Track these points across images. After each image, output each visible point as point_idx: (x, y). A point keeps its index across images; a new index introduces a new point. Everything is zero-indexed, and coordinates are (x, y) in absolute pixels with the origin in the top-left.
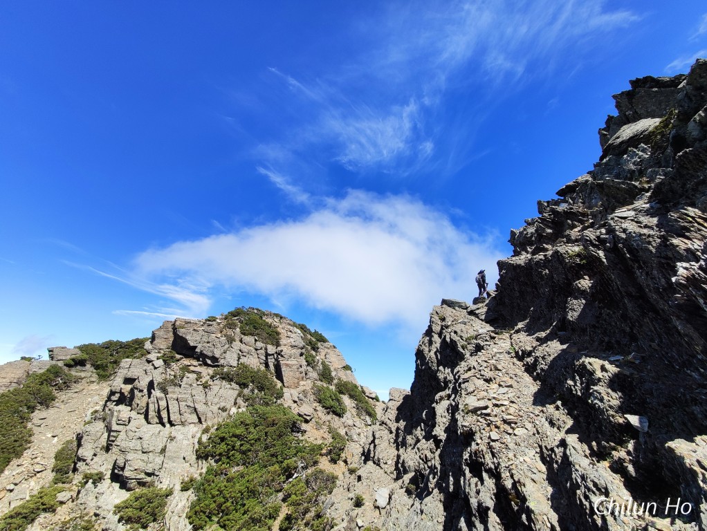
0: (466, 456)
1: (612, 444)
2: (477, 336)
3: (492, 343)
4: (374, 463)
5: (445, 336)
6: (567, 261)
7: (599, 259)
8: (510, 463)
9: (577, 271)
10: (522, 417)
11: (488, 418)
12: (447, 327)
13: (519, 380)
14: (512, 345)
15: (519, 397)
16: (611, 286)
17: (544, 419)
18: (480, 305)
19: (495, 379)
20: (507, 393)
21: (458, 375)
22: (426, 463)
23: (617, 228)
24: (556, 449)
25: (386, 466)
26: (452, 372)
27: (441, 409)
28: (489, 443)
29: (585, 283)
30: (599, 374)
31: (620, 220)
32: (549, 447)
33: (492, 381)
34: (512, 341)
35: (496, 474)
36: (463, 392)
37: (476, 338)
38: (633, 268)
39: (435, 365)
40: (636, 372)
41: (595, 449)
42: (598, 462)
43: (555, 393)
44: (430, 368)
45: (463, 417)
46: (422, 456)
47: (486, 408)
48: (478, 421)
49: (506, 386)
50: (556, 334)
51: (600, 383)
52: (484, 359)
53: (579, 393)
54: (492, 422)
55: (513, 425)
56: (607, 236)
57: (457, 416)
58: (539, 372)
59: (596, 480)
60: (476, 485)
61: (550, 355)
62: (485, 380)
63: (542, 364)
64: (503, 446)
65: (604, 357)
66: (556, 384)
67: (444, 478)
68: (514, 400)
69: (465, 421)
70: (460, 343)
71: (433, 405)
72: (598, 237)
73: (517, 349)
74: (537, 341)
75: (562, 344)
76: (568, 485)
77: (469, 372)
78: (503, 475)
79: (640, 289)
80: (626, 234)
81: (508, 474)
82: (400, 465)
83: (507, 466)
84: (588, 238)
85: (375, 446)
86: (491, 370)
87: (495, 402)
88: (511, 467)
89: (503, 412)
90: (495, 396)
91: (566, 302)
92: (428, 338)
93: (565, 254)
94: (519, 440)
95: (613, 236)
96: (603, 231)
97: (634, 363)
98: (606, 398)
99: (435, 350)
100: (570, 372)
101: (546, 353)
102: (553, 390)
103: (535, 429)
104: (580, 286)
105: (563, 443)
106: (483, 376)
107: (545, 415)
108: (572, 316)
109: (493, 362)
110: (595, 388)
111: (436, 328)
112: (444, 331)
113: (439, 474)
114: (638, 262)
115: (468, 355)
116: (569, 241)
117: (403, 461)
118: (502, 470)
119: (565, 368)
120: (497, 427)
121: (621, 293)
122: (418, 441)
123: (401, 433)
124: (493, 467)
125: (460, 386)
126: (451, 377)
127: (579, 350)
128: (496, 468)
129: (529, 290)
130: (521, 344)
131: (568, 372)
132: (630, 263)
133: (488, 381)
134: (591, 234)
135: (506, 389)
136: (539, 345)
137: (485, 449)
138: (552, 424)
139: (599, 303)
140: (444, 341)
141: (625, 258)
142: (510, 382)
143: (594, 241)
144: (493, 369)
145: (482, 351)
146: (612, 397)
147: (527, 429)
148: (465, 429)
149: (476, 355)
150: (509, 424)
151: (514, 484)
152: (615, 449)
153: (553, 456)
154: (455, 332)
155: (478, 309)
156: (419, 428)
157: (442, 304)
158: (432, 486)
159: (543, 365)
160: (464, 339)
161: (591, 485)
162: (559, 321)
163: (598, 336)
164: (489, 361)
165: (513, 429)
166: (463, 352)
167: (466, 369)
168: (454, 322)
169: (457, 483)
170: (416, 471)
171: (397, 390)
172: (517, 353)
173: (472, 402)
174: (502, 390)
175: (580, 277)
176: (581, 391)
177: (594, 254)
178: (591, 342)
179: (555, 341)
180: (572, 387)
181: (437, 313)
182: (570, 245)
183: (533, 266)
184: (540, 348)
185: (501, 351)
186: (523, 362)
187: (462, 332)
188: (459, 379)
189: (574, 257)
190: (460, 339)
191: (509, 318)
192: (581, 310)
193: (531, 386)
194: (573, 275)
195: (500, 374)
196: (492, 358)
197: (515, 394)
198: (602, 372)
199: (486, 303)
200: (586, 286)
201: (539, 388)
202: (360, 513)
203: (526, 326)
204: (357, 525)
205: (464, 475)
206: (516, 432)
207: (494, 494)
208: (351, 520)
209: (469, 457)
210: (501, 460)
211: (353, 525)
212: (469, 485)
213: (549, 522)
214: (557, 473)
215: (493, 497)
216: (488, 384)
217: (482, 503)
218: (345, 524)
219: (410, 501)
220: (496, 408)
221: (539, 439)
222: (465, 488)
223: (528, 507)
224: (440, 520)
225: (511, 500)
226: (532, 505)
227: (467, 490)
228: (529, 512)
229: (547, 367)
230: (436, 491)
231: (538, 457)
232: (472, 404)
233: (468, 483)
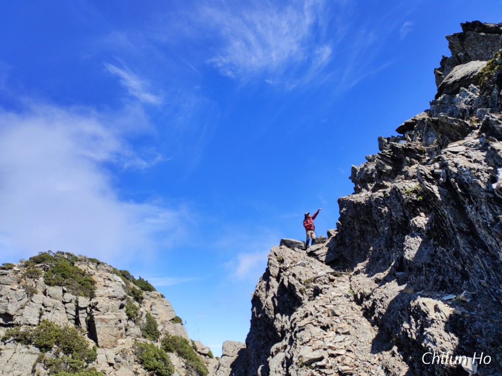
2: (315, 279)
3: (331, 286)
5: (283, 280)
6: (404, 197)
7: (433, 194)
9: (413, 208)
10: (358, 366)
11: (322, 370)
12: (285, 269)
13: (357, 326)
14: (351, 288)
15: (355, 345)
16: (445, 223)
17: (380, 367)
18: (321, 245)
19: (332, 325)
20: (344, 341)
21: (294, 322)
23: (449, 162)
26: (289, 319)
27: (276, 363)
29: (421, 220)
30: (432, 315)
31: (452, 154)
33: (329, 328)
34: (352, 283)
36: (298, 342)
37: (315, 281)
38: (464, 203)
39: (272, 312)
40: (467, 312)
43: (391, 338)
44: (266, 316)
45: (297, 370)
47: (321, 359)
49: (343, 334)
50: (395, 275)
51: (434, 325)
52: (322, 303)
53: (414, 337)
56: (441, 171)
57: (291, 370)
58: (377, 316)
61: (387, 297)
62: (322, 327)
63: (380, 307)
65: (437, 297)
66: (392, 328)
68: (350, 348)
70: (299, 287)
71: (268, 359)
72: (432, 171)
73: (356, 292)
74: (376, 282)
75: (400, 284)
77: (306, 319)
79: (471, 225)
80: (458, 169)
84: (423, 172)
86: (329, 316)
87: (330, 351)
89: (338, 362)
90: (331, 345)
91: (404, 241)
92: (265, 282)
93: (402, 190)
95: (446, 171)
96: (437, 165)
97: (465, 302)
98: (438, 340)
99: (273, 295)
100: (406, 314)
101: (384, 296)
102: (389, 335)
104: (416, 223)
106: (320, 322)
107: (381, 362)
108: (409, 255)
109: (330, 306)
110: (428, 330)
111: (274, 271)
112: (282, 274)
114: (468, 197)
115: (305, 301)
116: (407, 177)
119: (401, 311)
121: (453, 229)
125: (295, 336)
126: (287, 327)
127: (415, 291)
129: (369, 229)
130: (360, 286)
131: (404, 315)
132: (462, 198)
133: (325, 328)
134: (426, 170)
135: (343, 336)
136: (378, 288)
138: (387, 372)
139: (434, 241)
140: (282, 285)
141: (457, 194)
142: (347, 328)
143: (428, 176)
144: (331, 315)
145: (320, 295)
146: (444, 339)
149: (314, 300)
154: (294, 275)
155: (318, 249)
157: (281, 245)
159: (381, 309)
160: (303, 282)
162: (397, 261)
163: (433, 275)
164: (326, 306)
166: (302, 296)
167: (303, 315)
168: (293, 265)
171: (230, 343)
172: (355, 296)
173: (307, 353)
174: (340, 338)
175: (416, 214)
176: (416, 334)
177: (429, 188)
178: (427, 282)
179: (393, 282)
180: (408, 330)
181: (275, 254)
182: (407, 181)
183: (373, 204)
184: (379, 290)
185: (340, 295)
186: (361, 306)
187: (301, 274)
188: (295, 327)
189: (411, 193)
190: (298, 282)
191: (349, 258)
192: (417, 249)
193: (369, 332)
194: (410, 212)
195: (338, 320)
196: (331, 302)
197: (352, 341)
198: (435, 312)
199: (326, 244)
200: (422, 223)
201: (376, 333)
203: (365, 267)
216: (324, 332)
220: (332, 358)
229: (384, 310)
232: (307, 356)
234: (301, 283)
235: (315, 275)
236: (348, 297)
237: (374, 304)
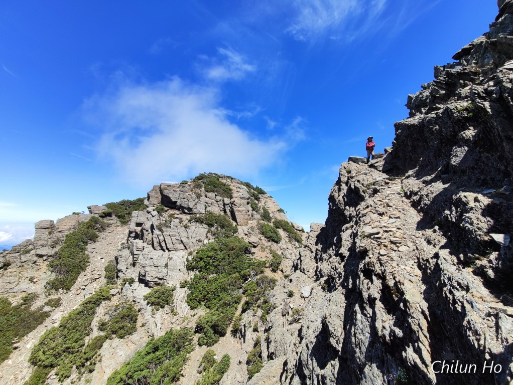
0: (361, 266)
1: (477, 255)
3: (386, 187)
4: (301, 271)
5: (350, 184)
6: (456, 115)
7: (484, 109)
8: (393, 270)
10: (405, 238)
11: (378, 240)
12: (352, 178)
13: (406, 213)
14: (402, 188)
15: (404, 225)
16: (492, 133)
17: (423, 240)
18: (379, 159)
19: (386, 213)
20: (395, 222)
21: (358, 211)
22: (335, 271)
23: (504, 79)
24: (430, 260)
25: (309, 273)
26: (355, 209)
27: (346, 236)
28: (378, 257)
29: (470, 133)
30: (472, 204)
31: (509, 71)
32: (425, 259)
33: (384, 214)
34: (403, 184)
35: (382, 277)
36: (362, 223)
37: (374, 184)
39: (343, 206)
40: (505, 202)
41: (462, 259)
42: (463, 268)
43: (434, 221)
44: (339, 208)
45: (361, 240)
46: (333, 267)
47: (378, 233)
48: (371, 243)
49: (395, 218)
50: (440, 177)
51: (472, 211)
52: (379, 199)
53: (454, 220)
54: (381, 243)
55: (398, 244)
56: (494, 88)
57: (356, 240)
58: (423, 206)
59: (460, 281)
60: (368, 284)
61: (433, 193)
62: (378, 214)
63: (425, 200)
64: (389, 259)
65: (478, 191)
66: (435, 214)
67: (346, 279)
68: (400, 227)
69: (361, 243)
70: (362, 189)
71: (341, 233)
72: (486, 90)
73: (406, 190)
74: (423, 183)
75: (444, 184)
76: (437, 284)
77: (367, 209)
78: (387, 278)
81: (391, 277)
82: (318, 273)
83: (391, 271)
84: (476, 92)
85: (301, 261)
86: (384, 207)
87: (385, 229)
88: (394, 272)
89: (391, 235)
90: (386, 225)
91: (451, 150)
92: (337, 187)
93: (454, 109)
94: (401, 254)
95: (500, 87)
96: (491, 83)
97: (504, 194)
98: (475, 222)
99: (343, 195)
100: (448, 204)
101: (430, 192)
102: (432, 219)
103: (415, 247)
104: (464, 135)
105: (436, 256)
106: (378, 211)
107: (424, 236)
108: (455, 161)
109: (386, 201)
110: (467, 215)
111: (344, 179)
112: (350, 181)
113: (343, 278)
115: (367, 196)
116: (460, 98)
117: (320, 270)
118: (387, 275)
119: (444, 202)
120: (385, 246)
121: (501, 138)
122: (331, 257)
123: (319, 253)
124: (380, 272)
125: (359, 220)
126: (354, 214)
127: (458, 188)
128: (383, 273)
129: (420, 144)
130: (409, 186)
131: (446, 205)
133: (381, 215)
134: (480, 89)
135: (395, 220)
136: (425, 187)
137: (375, 261)
138: (429, 242)
139: (480, 149)
140: (350, 188)
141: (509, 106)
142: (398, 214)
143: (481, 94)
144: (386, 206)
145: (378, 193)
146: (481, 221)
147: (409, 247)
148: (361, 248)
149: (373, 197)
150: (395, 244)
151: (396, 284)
152: (478, 259)
153: (428, 265)
154: (358, 181)
155: (377, 162)
156: (331, 249)
157: (349, 161)
158: (338, 285)
161: (455, 284)
162: (444, 166)
163: (475, 175)
164: (383, 201)
165: (398, 247)
166: (364, 195)
167: (365, 207)
168: (358, 174)
169: (354, 283)
170: (328, 276)
171: (315, 224)
172: (406, 193)
173: (368, 230)
174: (391, 221)
175: (466, 128)
176: (455, 218)
177: (480, 105)
178: (469, 181)
179: (438, 182)
180: (449, 216)
181: (344, 167)
182: (460, 101)
183: (426, 124)
184: (425, 189)
185: (393, 193)
186: (410, 200)
187: (363, 180)
188: (359, 214)
189: (462, 111)
190: (361, 185)
191: (402, 167)
192: (463, 156)
193: (415, 217)
194: (459, 127)
195: (391, 209)
196: (386, 198)
197: (401, 223)
198: (475, 202)
199: (383, 158)
200: (470, 135)
201: (421, 217)
202: (291, 301)
203: (415, 173)
204: (290, 307)
205: (359, 278)
206: (400, 249)
207: (380, 290)
208: (286, 304)
209: (364, 266)
210: (386, 268)
211: (287, 307)
212: (363, 284)
213: (420, 308)
214: (430, 276)
215: (380, 292)
216: (380, 217)
217: (371, 296)
218: (282, 307)
219: (324, 294)
220: (386, 233)
221: (418, 253)
222: (359, 286)
223: (405, 299)
224: (342, 305)
225: (393, 294)
226: (407, 297)
227: (361, 288)
228: (406, 302)
229: (429, 202)
230: (340, 288)
231: (415, 266)
232: (368, 231)
233: (362, 283)
234: (364, 186)
235: (374, 180)
236: (399, 194)
237: (421, 197)
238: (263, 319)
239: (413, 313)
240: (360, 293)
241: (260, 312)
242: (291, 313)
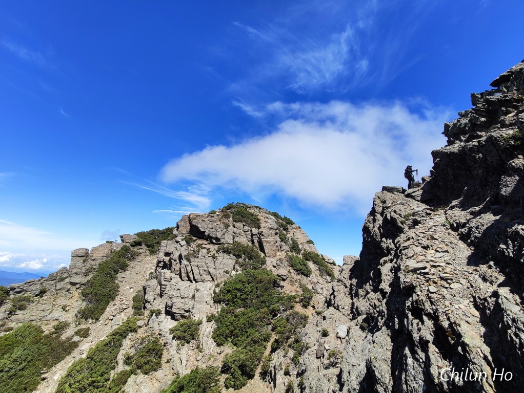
0: (408, 304)
2: (414, 213)
3: (428, 218)
4: (335, 308)
5: (386, 215)
6: (501, 144)
8: (446, 309)
9: (511, 152)
10: (457, 275)
11: (426, 276)
12: (388, 208)
13: (454, 246)
14: (447, 220)
15: (454, 260)
17: (477, 276)
18: (416, 189)
19: (432, 246)
20: (443, 256)
21: (398, 244)
22: (375, 308)
24: (489, 299)
25: (344, 310)
26: (393, 242)
27: (386, 269)
28: (428, 295)
29: (519, 162)
32: (482, 298)
33: (429, 248)
34: (447, 216)
35: (434, 317)
36: (403, 256)
37: (414, 215)
39: (379, 237)
43: (488, 256)
44: (375, 240)
45: (405, 275)
46: (371, 304)
47: (425, 268)
48: (418, 278)
49: (442, 252)
50: (489, 208)
52: (421, 231)
53: (511, 255)
54: (430, 279)
55: (449, 281)
57: (399, 274)
58: (473, 239)
60: (418, 324)
61: (483, 225)
62: (422, 247)
63: (475, 233)
64: (440, 297)
66: (489, 248)
67: (390, 319)
68: (449, 261)
69: (406, 279)
70: (399, 220)
71: (378, 267)
73: (452, 222)
74: (471, 214)
75: (495, 215)
76: (500, 326)
77: (408, 242)
78: (440, 318)
81: (445, 317)
82: (354, 310)
83: (444, 311)
85: (334, 297)
86: (428, 239)
87: (432, 263)
88: (447, 312)
89: (440, 271)
90: (432, 259)
91: (500, 180)
92: (372, 217)
93: (499, 137)
94: (454, 292)
99: (378, 226)
100: (503, 238)
101: (479, 224)
102: (486, 253)
103: (469, 284)
104: (514, 164)
105: (495, 294)
106: (421, 244)
107: (478, 273)
108: (505, 191)
109: (430, 233)
111: (379, 209)
112: (385, 211)
113: (386, 316)
115: (406, 229)
116: (504, 125)
117: (357, 307)
118: (440, 314)
119: (498, 236)
120: (434, 282)
122: (368, 293)
123: (354, 288)
124: (432, 312)
125: (400, 252)
126: (392, 246)
127: (512, 220)
128: (434, 313)
129: (463, 173)
130: (455, 218)
131: (501, 238)
133: (425, 248)
135: (443, 254)
136: (473, 218)
137: (424, 299)
138: (485, 279)
140: (385, 219)
142: (446, 248)
144: (430, 239)
145: (419, 225)
147: (462, 284)
148: (407, 284)
149: (414, 228)
150: (445, 280)
151: (451, 325)
153: (486, 304)
154: (395, 212)
155: (414, 192)
156: (368, 284)
157: (383, 190)
158: (381, 324)
159: (477, 234)
160: (403, 216)
162: (493, 196)
164: (426, 233)
165: (449, 284)
166: (402, 226)
167: (406, 239)
168: (394, 204)
169: (401, 323)
170: (367, 314)
171: (349, 257)
172: (452, 226)
173: (412, 264)
174: (438, 255)
175: (515, 157)
176: (513, 253)
179: (488, 213)
180: (505, 250)
181: (378, 197)
182: (504, 129)
183: (467, 152)
184: (474, 220)
185: (436, 224)
186: (457, 232)
187: (401, 211)
188: (399, 247)
189: (508, 140)
190: (398, 216)
191: (443, 197)
192: (514, 185)
193: (465, 251)
194: (507, 156)
195: (437, 242)
196: (429, 230)
197: (450, 257)
199: (421, 187)
200: (520, 164)
201: (472, 251)
202: (326, 341)
203: (460, 203)
204: (325, 348)
205: (407, 318)
206: (452, 286)
207: (433, 331)
208: (320, 345)
209: (411, 304)
210: (438, 307)
211: (322, 348)
212: (412, 324)
213: (482, 353)
214: (490, 318)
215: (432, 333)
216: (425, 250)
217: (423, 338)
218: (316, 347)
219: (364, 335)
220: (434, 269)
221: (473, 291)
222: (408, 327)
223: (463, 342)
224: (388, 348)
225: (448, 336)
226: (466, 340)
227: (410, 328)
228: (464, 345)
229: (480, 235)
230: (384, 328)
231: (471, 305)
232: (412, 266)
233: (410, 323)
234: (401, 217)
235: (413, 211)
238: (295, 360)
239: (473, 358)
240: (410, 334)
241: (291, 353)
242: (326, 355)
